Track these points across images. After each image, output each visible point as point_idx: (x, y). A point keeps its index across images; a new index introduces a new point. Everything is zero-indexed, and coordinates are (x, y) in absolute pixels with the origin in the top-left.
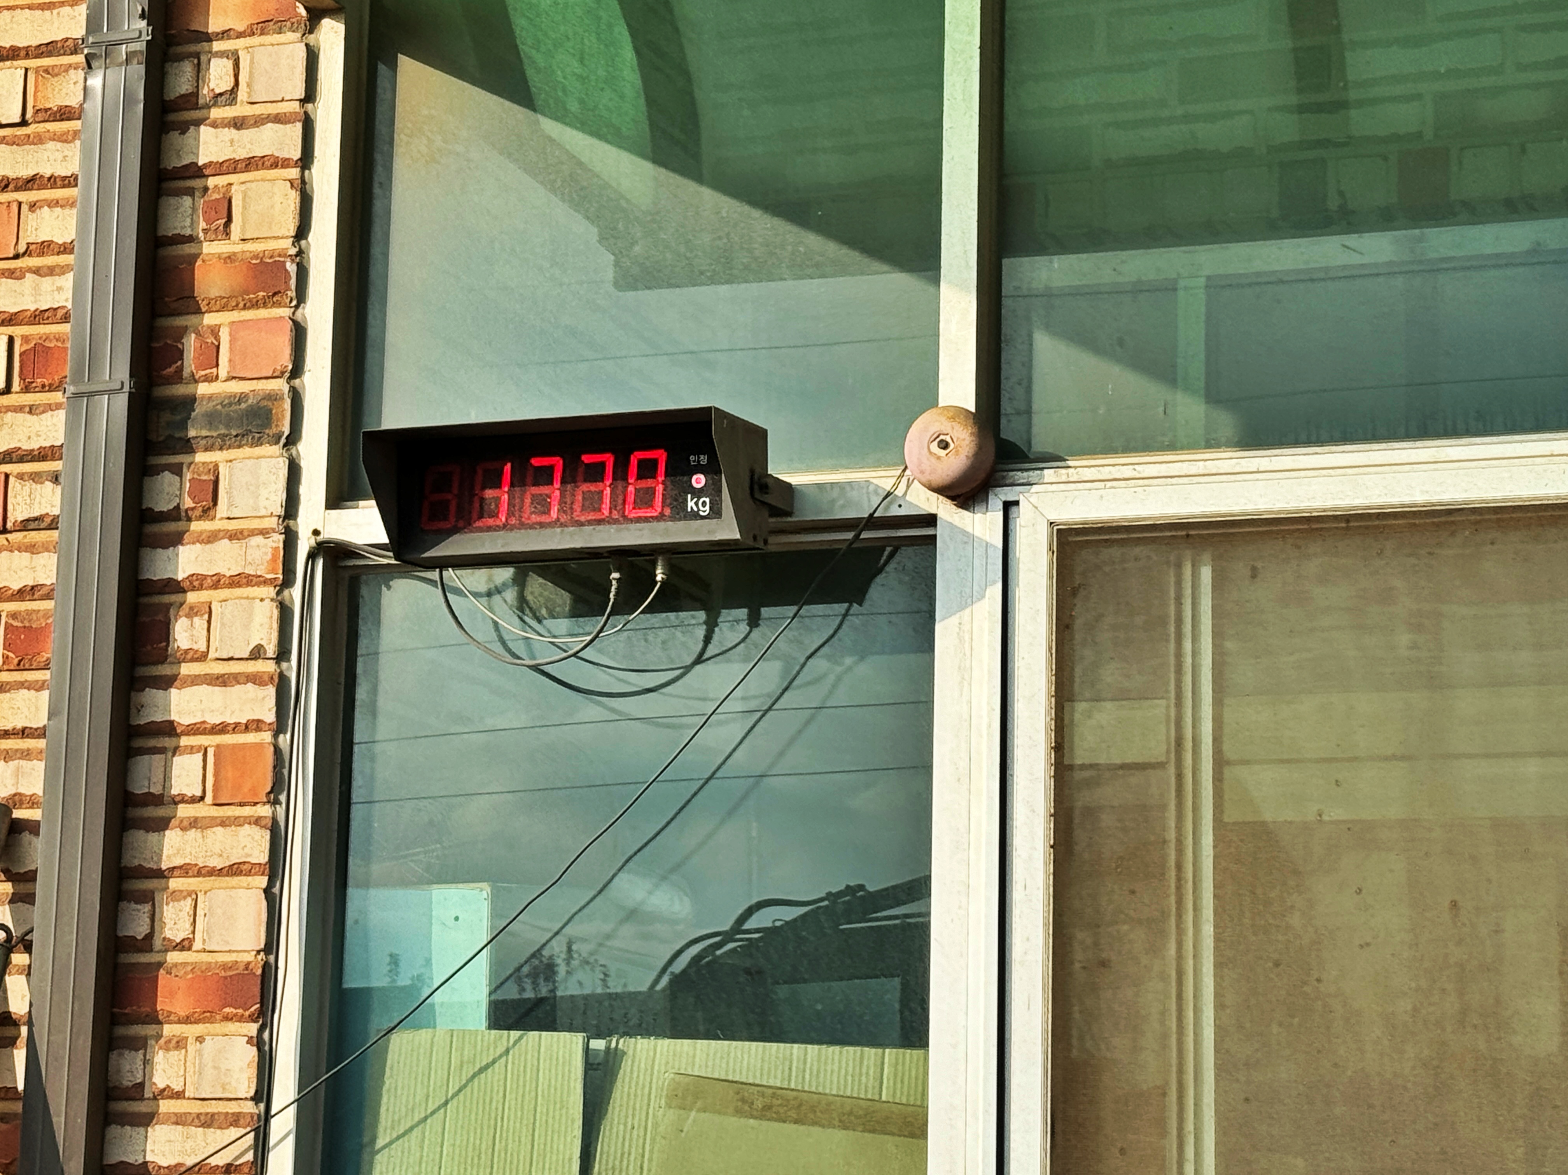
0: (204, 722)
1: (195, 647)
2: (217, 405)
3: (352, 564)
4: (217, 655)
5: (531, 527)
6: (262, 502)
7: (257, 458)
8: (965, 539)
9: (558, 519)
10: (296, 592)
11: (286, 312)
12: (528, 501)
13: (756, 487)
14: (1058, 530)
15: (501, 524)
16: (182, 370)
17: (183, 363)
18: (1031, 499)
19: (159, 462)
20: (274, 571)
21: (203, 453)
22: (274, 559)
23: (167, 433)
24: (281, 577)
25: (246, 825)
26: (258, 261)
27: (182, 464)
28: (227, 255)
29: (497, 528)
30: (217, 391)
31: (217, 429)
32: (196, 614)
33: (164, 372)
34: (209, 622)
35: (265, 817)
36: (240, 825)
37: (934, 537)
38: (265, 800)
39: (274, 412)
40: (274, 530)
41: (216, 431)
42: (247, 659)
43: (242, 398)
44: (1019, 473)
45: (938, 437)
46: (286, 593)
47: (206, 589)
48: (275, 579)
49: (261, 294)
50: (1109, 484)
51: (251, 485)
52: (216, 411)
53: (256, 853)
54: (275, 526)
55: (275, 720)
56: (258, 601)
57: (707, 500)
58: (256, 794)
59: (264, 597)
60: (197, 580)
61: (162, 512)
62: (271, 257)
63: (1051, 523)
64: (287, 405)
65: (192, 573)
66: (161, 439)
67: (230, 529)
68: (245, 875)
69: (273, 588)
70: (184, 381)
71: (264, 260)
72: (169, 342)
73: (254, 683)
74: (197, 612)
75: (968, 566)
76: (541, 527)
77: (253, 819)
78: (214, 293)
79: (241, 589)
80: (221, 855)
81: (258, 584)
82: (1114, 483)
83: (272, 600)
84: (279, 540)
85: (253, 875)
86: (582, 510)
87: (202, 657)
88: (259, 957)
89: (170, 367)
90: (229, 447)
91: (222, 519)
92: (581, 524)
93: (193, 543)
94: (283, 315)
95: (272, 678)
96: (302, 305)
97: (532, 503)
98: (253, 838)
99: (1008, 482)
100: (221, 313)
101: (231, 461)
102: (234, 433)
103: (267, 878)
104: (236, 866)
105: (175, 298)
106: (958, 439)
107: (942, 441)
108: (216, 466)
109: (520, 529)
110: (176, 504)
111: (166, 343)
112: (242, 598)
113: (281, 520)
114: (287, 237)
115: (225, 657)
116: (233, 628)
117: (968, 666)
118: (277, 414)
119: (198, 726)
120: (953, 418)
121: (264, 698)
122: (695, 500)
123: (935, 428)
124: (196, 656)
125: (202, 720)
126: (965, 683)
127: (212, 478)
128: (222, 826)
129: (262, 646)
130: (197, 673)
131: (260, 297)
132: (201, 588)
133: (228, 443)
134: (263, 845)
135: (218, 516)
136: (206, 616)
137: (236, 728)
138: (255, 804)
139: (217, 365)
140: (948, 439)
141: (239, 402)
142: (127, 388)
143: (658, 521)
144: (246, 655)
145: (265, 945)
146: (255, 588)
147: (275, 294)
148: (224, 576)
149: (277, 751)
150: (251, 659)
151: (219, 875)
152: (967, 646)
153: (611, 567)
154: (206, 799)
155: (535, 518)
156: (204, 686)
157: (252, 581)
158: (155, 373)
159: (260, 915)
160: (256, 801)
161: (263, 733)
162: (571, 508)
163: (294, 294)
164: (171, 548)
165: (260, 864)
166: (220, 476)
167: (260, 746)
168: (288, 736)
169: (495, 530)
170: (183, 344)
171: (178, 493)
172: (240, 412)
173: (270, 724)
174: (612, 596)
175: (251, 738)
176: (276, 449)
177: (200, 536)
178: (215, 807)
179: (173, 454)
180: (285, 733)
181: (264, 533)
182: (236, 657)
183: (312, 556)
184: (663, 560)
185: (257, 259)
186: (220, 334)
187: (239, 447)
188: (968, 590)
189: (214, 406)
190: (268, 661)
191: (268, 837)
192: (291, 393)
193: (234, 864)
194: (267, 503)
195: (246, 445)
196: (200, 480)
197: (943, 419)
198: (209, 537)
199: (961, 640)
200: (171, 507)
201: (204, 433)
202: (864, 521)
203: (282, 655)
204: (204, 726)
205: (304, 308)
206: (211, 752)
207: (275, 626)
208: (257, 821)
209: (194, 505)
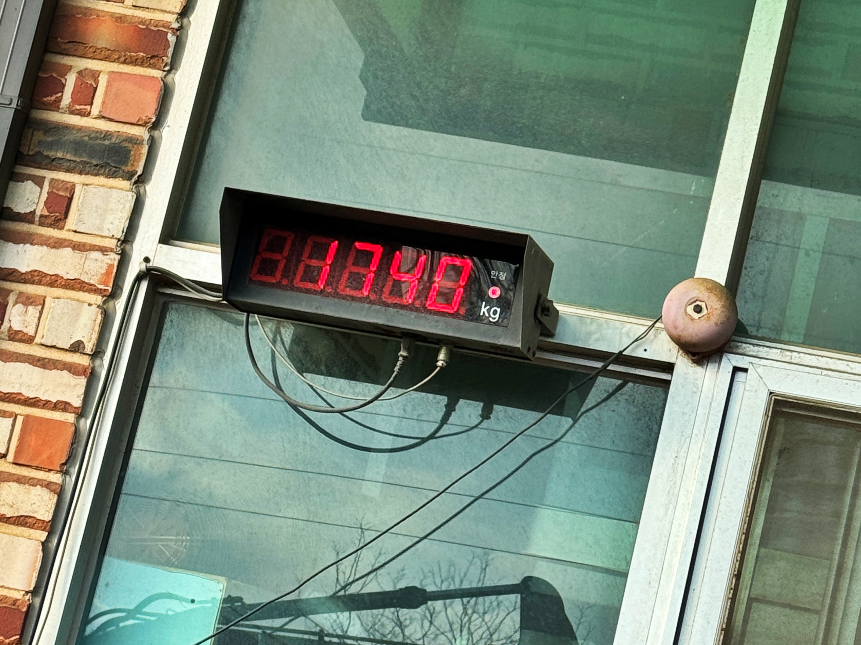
0: (20, 394)
1: (25, 330)
2: (85, 136)
3: (169, 292)
4: (43, 341)
5: (344, 298)
6: (107, 225)
7: (110, 188)
8: (695, 390)
9: (368, 297)
10: (120, 305)
11: (158, 74)
12: (346, 275)
13: (540, 309)
14: (775, 400)
15: (319, 290)
16: (60, 101)
17: (62, 95)
18: (758, 370)
19: (25, 172)
20: (105, 283)
21: (64, 173)
22: (108, 273)
23: (37, 150)
24: (110, 290)
25: (39, 487)
26: (144, 27)
27: (45, 178)
28: (119, 15)
29: (315, 292)
30: (87, 125)
31: (80, 156)
32: (31, 304)
33: (45, 99)
34: (41, 313)
35: (56, 483)
36: (33, 485)
37: (668, 383)
38: (59, 469)
39: (132, 153)
40: (112, 250)
41: (80, 157)
42: (67, 350)
43: (107, 135)
44: (751, 346)
45: (695, 302)
46: (111, 304)
47: (43, 285)
48: (105, 290)
49: (142, 54)
50: (825, 372)
51: (100, 208)
52: (83, 141)
53: (42, 511)
54: (114, 247)
55: (81, 406)
56: (87, 304)
57: (499, 310)
58: (52, 463)
59: (92, 303)
60: (38, 276)
61: (19, 214)
62: (156, 26)
63: (771, 393)
64: (145, 150)
65: (36, 269)
66: (31, 153)
67: (75, 240)
68: (29, 527)
69: (101, 297)
70: (60, 111)
71: (150, 27)
72: (54, 75)
73: (70, 371)
74: (32, 302)
75: (693, 412)
76: (353, 300)
77: (45, 483)
78: (101, 44)
79: (74, 292)
80: (12, 506)
81: (89, 291)
82: (830, 373)
83: (98, 306)
84: (115, 259)
85: (35, 529)
86: (390, 294)
87: (29, 340)
88: (27, 597)
89: (51, 96)
90: (87, 174)
91: (69, 230)
92: (387, 305)
93: (42, 245)
94: (156, 75)
95: (85, 371)
96: (173, 71)
97: (349, 279)
98: (42, 498)
99: (740, 351)
100: (103, 62)
101: (87, 185)
102: (95, 163)
103: (46, 534)
104: (22, 518)
105: (67, 41)
106: (712, 307)
107: (697, 306)
108: (73, 186)
109: (334, 297)
110: (32, 210)
111: (52, 76)
112: (73, 299)
113: (120, 242)
114: (173, 13)
115: (49, 344)
116: (61, 323)
117: (676, 491)
118: (135, 155)
119: (15, 396)
120: (709, 290)
121: (75, 386)
122: (488, 307)
123: (695, 294)
124: (24, 338)
125: (19, 392)
126: (671, 507)
127: (69, 195)
128: (17, 482)
129: (83, 342)
130: (22, 352)
131: (140, 56)
132: (39, 283)
133: (88, 169)
134: (49, 506)
135: (66, 227)
136: (40, 307)
137: (46, 405)
138: (50, 470)
139: (91, 104)
140: (703, 305)
141: (104, 138)
142: (14, 105)
143: (453, 318)
144: (67, 347)
145: (34, 588)
146: (86, 293)
147: (153, 57)
148: (62, 277)
149: (76, 432)
150: (71, 351)
151: (6, 522)
152: (679, 475)
153: (402, 345)
154: (8, 457)
155: (349, 292)
156: (27, 364)
157: (84, 287)
158: (36, 98)
159: (35, 562)
160: (51, 468)
161: (68, 414)
162: (382, 291)
163: (169, 60)
164: (21, 245)
165: (44, 521)
166: (75, 195)
167: (63, 423)
168: (89, 421)
169: (312, 293)
170: (66, 80)
171: (36, 201)
172: (104, 147)
173: (75, 408)
174: (396, 369)
175: (57, 416)
176: (126, 184)
177: (48, 240)
178: (14, 466)
179: (38, 168)
180: (86, 418)
181: (103, 250)
182: (58, 346)
183: (139, 278)
184: (447, 350)
185: (143, 25)
186: (99, 78)
187: (96, 175)
188: (689, 432)
189: (82, 137)
190: (85, 356)
191: (55, 500)
192: (150, 141)
193: (21, 516)
194: (111, 227)
195: (102, 175)
196: (57, 195)
197: (702, 289)
198: (56, 243)
199: (674, 470)
200: (28, 211)
201: (68, 157)
202: (615, 356)
203: (97, 353)
204: (19, 397)
205: (175, 74)
206: (20, 420)
207: (97, 328)
208: (48, 485)
209: (48, 214)
